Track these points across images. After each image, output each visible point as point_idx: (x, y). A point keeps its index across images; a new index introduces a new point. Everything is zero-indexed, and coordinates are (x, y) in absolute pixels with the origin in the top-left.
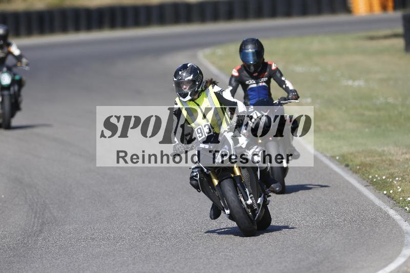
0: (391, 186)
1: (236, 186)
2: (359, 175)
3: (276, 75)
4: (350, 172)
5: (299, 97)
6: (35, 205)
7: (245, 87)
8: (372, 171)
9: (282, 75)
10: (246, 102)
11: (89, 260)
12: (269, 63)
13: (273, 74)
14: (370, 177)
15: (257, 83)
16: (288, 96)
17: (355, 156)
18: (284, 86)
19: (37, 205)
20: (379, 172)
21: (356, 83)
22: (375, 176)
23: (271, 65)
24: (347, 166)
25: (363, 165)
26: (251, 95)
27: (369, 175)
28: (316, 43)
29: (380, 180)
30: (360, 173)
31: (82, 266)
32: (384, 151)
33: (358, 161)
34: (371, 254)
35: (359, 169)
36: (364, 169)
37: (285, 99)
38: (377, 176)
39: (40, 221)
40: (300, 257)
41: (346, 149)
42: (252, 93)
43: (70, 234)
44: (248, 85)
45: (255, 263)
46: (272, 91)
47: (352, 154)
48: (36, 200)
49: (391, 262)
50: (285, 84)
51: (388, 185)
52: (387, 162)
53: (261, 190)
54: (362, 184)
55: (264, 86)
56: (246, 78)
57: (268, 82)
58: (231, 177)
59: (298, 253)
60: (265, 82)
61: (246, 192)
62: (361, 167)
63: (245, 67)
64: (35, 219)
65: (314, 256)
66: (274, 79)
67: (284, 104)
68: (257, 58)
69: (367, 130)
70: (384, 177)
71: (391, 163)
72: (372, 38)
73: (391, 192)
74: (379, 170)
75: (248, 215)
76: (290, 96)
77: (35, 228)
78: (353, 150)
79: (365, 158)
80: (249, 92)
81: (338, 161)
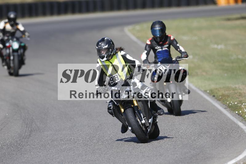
0: (240, 108)
1: (134, 113)
2: (221, 102)
3: (173, 43)
4: (216, 100)
5: (188, 56)
6: (27, 120)
7: (155, 51)
8: (229, 99)
9: (177, 43)
10: (156, 60)
11: (59, 153)
12: (169, 36)
13: (172, 43)
14: (228, 103)
15: (162, 48)
16: (181, 56)
17: (218, 90)
18: (179, 50)
19: (28, 120)
20: (233, 100)
21: (219, 47)
22: (230, 103)
23: (170, 37)
24: (214, 96)
25: (223, 95)
26: (159, 55)
27: (227, 102)
28: (195, 23)
29: (233, 105)
30: (222, 101)
31: (55, 156)
32: (236, 87)
33: (220, 93)
34: (228, 149)
35: (221, 98)
36: (224, 98)
37: (180, 58)
38: (232, 102)
39: (30, 129)
40: (185, 151)
41: (213, 86)
42: (159, 54)
43: (47, 137)
44: (157, 50)
45: (158, 155)
46: (171, 53)
47: (216, 89)
48: (27, 117)
49: (240, 154)
50: (179, 49)
51: (239, 107)
52: (238, 94)
53: (151, 114)
54: (223, 107)
55: (166, 50)
56: (156, 46)
57: (169, 47)
58: (132, 107)
59: (184, 149)
60: (166, 47)
61: (141, 116)
62: (222, 97)
63: (154, 39)
64: (26, 128)
65: (194, 151)
66: (173, 46)
67: (179, 60)
68: (162, 33)
69: (226, 75)
70: (236, 103)
71: (240, 95)
72: (229, 20)
73: (240, 112)
74: (233, 99)
75: (143, 130)
76: (183, 56)
77: (26, 134)
78: (218, 86)
79: (225, 92)
80: (157, 54)
81: (208, 93)
